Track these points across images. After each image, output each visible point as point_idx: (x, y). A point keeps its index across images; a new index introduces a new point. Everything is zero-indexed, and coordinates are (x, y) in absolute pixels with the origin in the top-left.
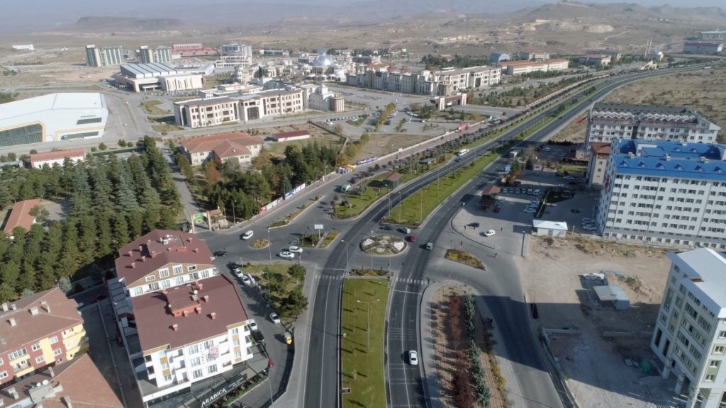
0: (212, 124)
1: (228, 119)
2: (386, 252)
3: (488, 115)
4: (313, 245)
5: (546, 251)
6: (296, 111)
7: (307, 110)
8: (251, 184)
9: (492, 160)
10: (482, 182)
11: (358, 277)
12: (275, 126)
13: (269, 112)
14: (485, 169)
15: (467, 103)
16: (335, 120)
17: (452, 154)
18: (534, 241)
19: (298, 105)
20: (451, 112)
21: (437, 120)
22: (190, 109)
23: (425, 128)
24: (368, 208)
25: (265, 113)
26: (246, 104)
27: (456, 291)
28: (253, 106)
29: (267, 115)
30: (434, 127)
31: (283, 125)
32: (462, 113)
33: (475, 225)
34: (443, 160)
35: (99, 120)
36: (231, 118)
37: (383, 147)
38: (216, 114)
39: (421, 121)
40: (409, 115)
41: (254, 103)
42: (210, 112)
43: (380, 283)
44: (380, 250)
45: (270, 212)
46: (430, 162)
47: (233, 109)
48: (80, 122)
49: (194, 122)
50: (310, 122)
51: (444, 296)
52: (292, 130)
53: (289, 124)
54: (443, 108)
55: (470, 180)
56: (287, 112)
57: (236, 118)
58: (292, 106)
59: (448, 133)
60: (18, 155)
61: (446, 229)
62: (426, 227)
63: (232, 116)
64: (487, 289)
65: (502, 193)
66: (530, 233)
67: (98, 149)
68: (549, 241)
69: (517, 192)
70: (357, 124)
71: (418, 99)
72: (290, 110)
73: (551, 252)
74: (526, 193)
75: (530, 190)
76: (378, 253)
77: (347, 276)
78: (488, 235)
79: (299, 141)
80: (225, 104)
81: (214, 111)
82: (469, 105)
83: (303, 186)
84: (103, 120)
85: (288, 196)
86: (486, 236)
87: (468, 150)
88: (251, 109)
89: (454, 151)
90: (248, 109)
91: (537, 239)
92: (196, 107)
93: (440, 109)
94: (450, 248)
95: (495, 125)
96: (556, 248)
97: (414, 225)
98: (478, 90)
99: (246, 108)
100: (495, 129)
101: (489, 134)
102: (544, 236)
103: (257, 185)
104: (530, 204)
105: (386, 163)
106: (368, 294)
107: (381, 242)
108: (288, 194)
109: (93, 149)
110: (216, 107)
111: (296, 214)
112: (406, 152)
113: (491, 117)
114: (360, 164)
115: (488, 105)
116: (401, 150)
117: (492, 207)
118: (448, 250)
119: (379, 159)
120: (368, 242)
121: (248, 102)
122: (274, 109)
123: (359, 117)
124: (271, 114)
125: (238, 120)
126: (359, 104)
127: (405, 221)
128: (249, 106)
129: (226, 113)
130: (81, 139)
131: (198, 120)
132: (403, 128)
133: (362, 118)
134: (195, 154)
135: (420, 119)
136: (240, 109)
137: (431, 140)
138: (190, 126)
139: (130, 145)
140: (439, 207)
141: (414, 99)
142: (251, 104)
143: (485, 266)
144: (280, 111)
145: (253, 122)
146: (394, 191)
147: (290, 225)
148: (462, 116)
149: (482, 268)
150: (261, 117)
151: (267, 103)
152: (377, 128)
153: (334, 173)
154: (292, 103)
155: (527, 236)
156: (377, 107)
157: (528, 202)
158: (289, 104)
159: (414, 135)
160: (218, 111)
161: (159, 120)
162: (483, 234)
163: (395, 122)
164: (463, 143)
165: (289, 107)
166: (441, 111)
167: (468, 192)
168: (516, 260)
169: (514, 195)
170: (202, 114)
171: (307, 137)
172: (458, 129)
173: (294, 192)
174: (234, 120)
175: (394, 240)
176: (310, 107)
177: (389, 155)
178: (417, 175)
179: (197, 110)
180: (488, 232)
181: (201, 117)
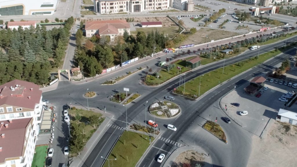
0: (112, 13)
1: (122, 10)
2: (163, 115)
3: (286, 22)
4: (120, 101)
5: (281, 137)
6: (164, 8)
7: (170, 8)
8: (102, 54)
9: (273, 56)
10: (259, 71)
11: (135, 131)
12: (146, 17)
13: (147, 8)
14: (265, 62)
15: (276, 13)
16: (184, 16)
17: (247, 48)
18: (275, 126)
19: (166, 5)
20: (261, 18)
21: (249, 23)
22: (101, 3)
23: (239, 27)
24: (169, 80)
25: (145, 8)
26: (133, 3)
27: (196, 157)
28: (138, 4)
29: (146, 10)
30: (245, 27)
31: (151, 17)
32: (268, 19)
33: (236, 105)
34: (238, 52)
35: (52, 6)
36: (124, 10)
37: (203, 38)
38: (116, 7)
39: (238, 22)
40: (233, 17)
41: (138, 2)
42: (112, 6)
43: (146, 138)
44: (160, 113)
45: (108, 74)
46: (227, 52)
47: (125, 5)
48: (42, 6)
49: (102, 11)
50: (168, 16)
51: (186, 158)
52: (155, 20)
53: (155, 17)
54: (258, 15)
55: (251, 69)
56: (157, 9)
57: (127, 10)
58: (162, 6)
59: (251, 33)
60: (5, 21)
61: (214, 104)
62: (200, 100)
63: (125, 9)
64: (220, 160)
65: (268, 82)
66: (275, 119)
67: (44, 22)
68: (287, 128)
69: (281, 84)
70: (196, 20)
71: (244, 7)
72: (160, 8)
73: (285, 138)
74: (287, 85)
75: (290, 83)
76: (158, 115)
77: (128, 128)
78: (242, 114)
79: (155, 28)
80: (121, 2)
81: (114, 6)
82: (277, 14)
83: (137, 59)
84: (54, 6)
85: (124, 64)
86: (240, 115)
87: (259, 47)
88: (136, 5)
89: (249, 46)
90: (134, 6)
91: (279, 125)
92: (105, 3)
93: (255, 15)
94: (209, 120)
95: (287, 30)
96: (291, 135)
97: (193, 97)
98: (289, 4)
99: (133, 5)
100: (285, 33)
101: (280, 36)
102: (285, 123)
103: (105, 55)
104: (285, 94)
105: (196, 50)
106: (134, 145)
107: (163, 107)
108: (124, 63)
109: (42, 22)
110: (115, 3)
111: (123, 77)
112: (216, 43)
113: (287, 24)
114: (181, 48)
115: (290, 15)
116: (213, 41)
117: (256, 92)
118: (208, 121)
119: (195, 46)
120: (156, 105)
121: (135, 2)
122: (150, 7)
123: (200, 16)
124: (148, 10)
125: (128, 11)
126: (205, 7)
127: (188, 93)
128: (135, 4)
129: (121, 7)
130: (42, 15)
131: (105, 10)
132: (224, 26)
133: (201, 17)
134: (88, 31)
135: (238, 21)
136: (130, 5)
137: (237, 36)
138: (100, 13)
139: (61, 21)
140: (218, 86)
141: (242, 7)
142: (137, 3)
143: (227, 140)
144: (154, 8)
145: (137, 13)
146: (193, 70)
147: (115, 85)
148: (268, 21)
149: (225, 141)
150: (141, 11)
151: (146, 3)
152: (206, 24)
153: (162, 52)
154: (162, 4)
155: (272, 120)
156: (214, 11)
157: (285, 92)
158: (160, 4)
159: (228, 32)
160: (117, 5)
161: (86, 8)
162: (238, 113)
163: (220, 21)
164: (258, 41)
165: (160, 6)
166: (255, 17)
167: (245, 78)
168: (254, 140)
169: (277, 85)
170: (107, 6)
171: (160, 26)
172: (259, 30)
173: (129, 62)
174: (126, 11)
175: (172, 107)
176: (174, 7)
177: (204, 44)
178: (215, 60)
179: (105, 4)
180: (242, 113)
181: (107, 8)
